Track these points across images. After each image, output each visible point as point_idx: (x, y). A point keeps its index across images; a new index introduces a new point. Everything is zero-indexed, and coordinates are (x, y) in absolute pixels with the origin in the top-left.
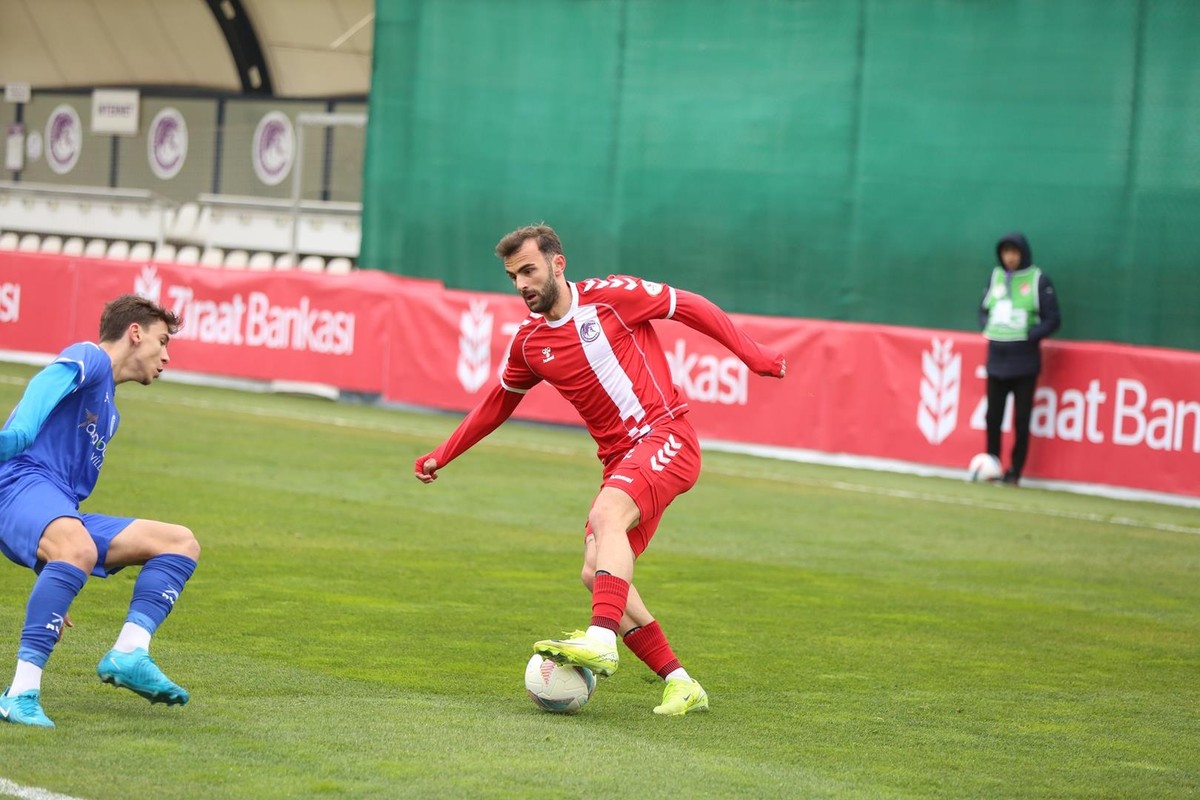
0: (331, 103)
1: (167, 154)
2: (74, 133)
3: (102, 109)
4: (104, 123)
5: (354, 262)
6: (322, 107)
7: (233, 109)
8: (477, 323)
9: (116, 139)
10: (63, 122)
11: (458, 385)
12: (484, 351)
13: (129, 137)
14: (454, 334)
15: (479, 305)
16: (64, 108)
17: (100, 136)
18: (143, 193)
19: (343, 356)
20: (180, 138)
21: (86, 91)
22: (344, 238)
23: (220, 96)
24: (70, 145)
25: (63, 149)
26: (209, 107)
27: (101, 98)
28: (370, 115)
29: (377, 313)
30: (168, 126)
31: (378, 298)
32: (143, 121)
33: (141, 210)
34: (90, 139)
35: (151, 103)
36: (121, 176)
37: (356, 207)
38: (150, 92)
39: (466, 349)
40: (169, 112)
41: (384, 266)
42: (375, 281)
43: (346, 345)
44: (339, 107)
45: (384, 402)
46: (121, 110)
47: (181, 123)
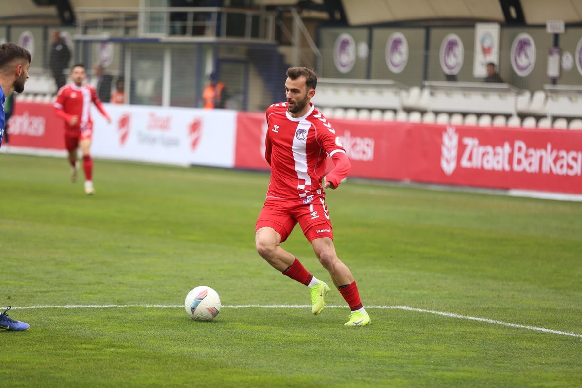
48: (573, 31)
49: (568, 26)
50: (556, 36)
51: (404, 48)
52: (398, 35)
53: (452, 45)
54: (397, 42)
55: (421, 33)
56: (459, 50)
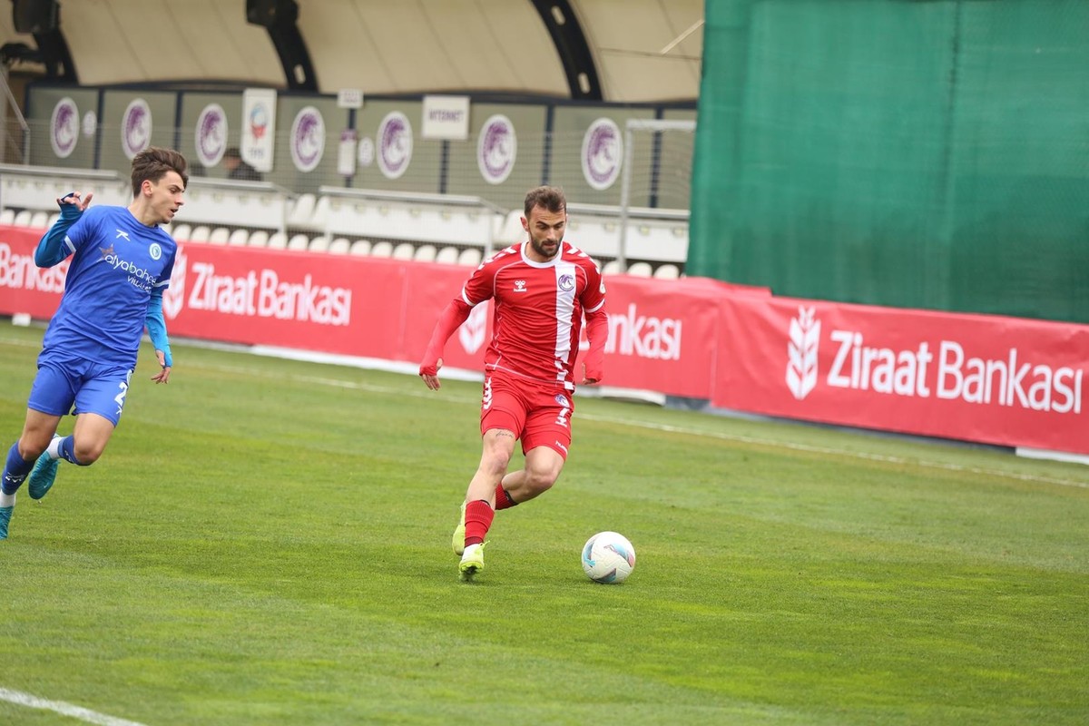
0: (660, 109)
1: (496, 159)
2: (405, 139)
3: (432, 115)
4: (434, 129)
5: (681, 267)
6: (652, 113)
7: (561, 113)
8: (804, 331)
9: (445, 145)
10: (394, 127)
11: (787, 392)
12: (812, 358)
13: (458, 142)
14: (783, 341)
15: (807, 311)
16: (396, 114)
17: (431, 141)
18: (473, 199)
19: (671, 360)
20: (509, 143)
21: (417, 97)
22: (671, 243)
23: (549, 102)
24: (400, 152)
25: (394, 155)
26: (539, 112)
27: (431, 103)
28: (699, 121)
29: (705, 319)
30: (498, 131)
31: (707, 304)
32: (472, 127)
33: (469, 215)
34: (420, 143)
35: (480, 108)
36: (451, 181)
37: (685, 213)
38: (480, 97)
39: (794, 354)
40: (498, 118)
41: (712, 273)
42: (702, 287)
43: (674, 351)
44: (667, 113)
45: (711, 408)
46: (451, 116)
47: (510, 129)
48: (372, 105)
49: (367, 98)
50: (352, 112)
51: (146, 122)
52: (138, 102)
53: (212, 119)
54: (137, 114)
55: (169, 100)
56: (222, 127)
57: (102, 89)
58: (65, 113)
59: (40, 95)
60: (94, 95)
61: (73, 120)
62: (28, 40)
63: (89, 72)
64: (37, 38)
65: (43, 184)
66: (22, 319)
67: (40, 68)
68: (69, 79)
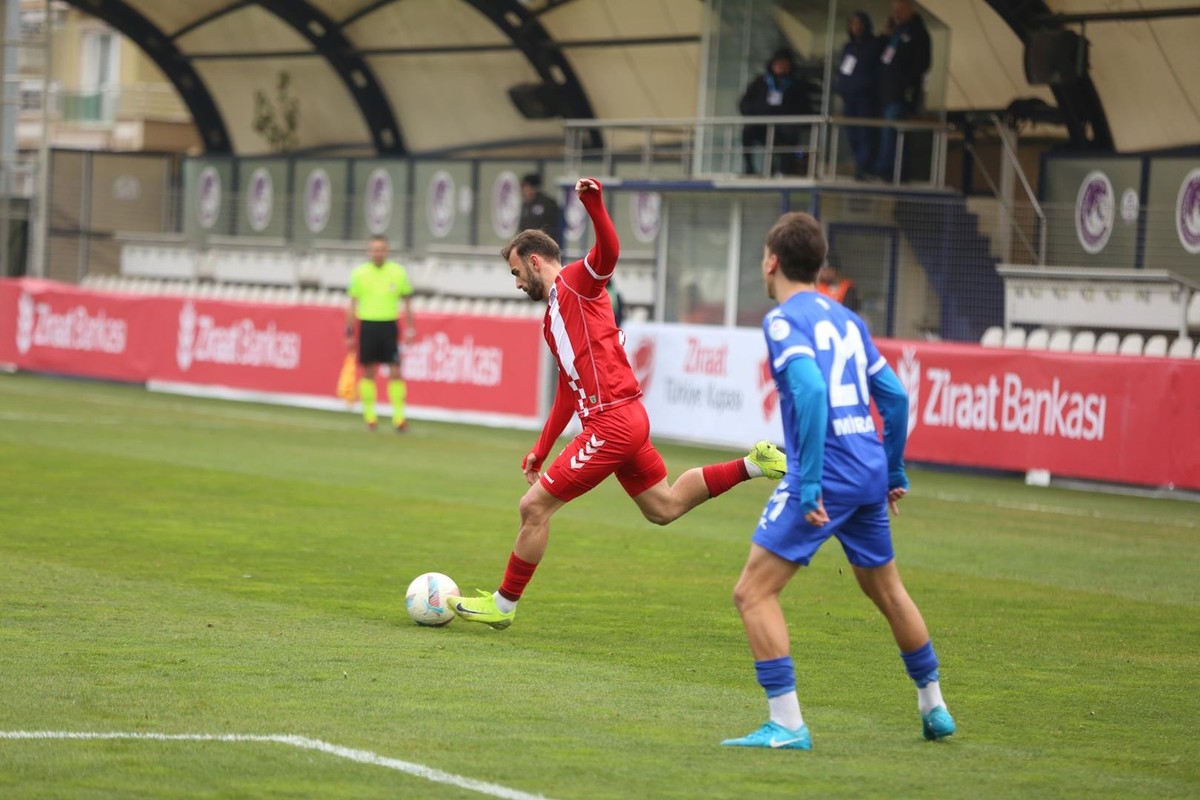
54: (1196, 188)
57: (1146, 157)
58: (1096, 191)
59: (1060, 168)
60: (1136, 166)
61: (1107, 201)
62: (1046, 94)
63: (1129, 133)
64: (1057, 91)
65: (1065, 290)
66: (1039, 477)
67: (1061, 131)
68: (1103, 146)
